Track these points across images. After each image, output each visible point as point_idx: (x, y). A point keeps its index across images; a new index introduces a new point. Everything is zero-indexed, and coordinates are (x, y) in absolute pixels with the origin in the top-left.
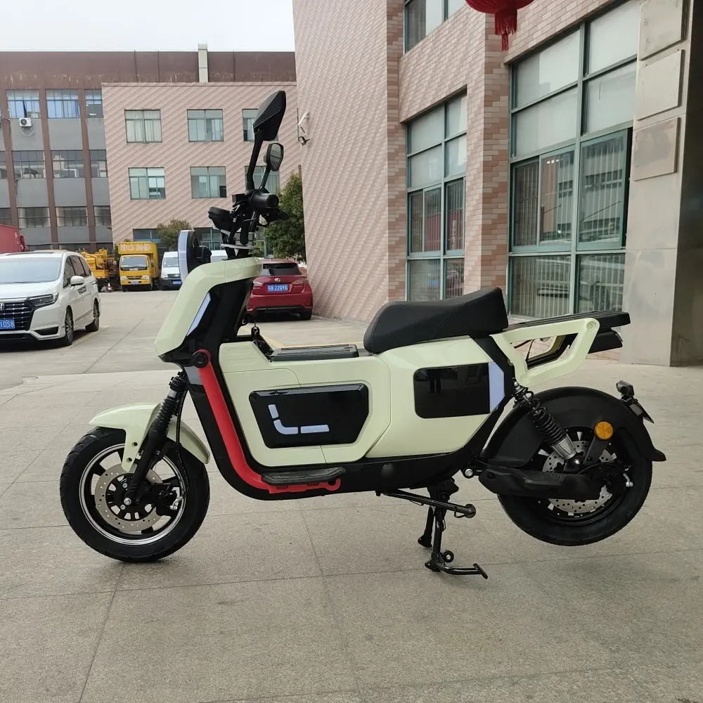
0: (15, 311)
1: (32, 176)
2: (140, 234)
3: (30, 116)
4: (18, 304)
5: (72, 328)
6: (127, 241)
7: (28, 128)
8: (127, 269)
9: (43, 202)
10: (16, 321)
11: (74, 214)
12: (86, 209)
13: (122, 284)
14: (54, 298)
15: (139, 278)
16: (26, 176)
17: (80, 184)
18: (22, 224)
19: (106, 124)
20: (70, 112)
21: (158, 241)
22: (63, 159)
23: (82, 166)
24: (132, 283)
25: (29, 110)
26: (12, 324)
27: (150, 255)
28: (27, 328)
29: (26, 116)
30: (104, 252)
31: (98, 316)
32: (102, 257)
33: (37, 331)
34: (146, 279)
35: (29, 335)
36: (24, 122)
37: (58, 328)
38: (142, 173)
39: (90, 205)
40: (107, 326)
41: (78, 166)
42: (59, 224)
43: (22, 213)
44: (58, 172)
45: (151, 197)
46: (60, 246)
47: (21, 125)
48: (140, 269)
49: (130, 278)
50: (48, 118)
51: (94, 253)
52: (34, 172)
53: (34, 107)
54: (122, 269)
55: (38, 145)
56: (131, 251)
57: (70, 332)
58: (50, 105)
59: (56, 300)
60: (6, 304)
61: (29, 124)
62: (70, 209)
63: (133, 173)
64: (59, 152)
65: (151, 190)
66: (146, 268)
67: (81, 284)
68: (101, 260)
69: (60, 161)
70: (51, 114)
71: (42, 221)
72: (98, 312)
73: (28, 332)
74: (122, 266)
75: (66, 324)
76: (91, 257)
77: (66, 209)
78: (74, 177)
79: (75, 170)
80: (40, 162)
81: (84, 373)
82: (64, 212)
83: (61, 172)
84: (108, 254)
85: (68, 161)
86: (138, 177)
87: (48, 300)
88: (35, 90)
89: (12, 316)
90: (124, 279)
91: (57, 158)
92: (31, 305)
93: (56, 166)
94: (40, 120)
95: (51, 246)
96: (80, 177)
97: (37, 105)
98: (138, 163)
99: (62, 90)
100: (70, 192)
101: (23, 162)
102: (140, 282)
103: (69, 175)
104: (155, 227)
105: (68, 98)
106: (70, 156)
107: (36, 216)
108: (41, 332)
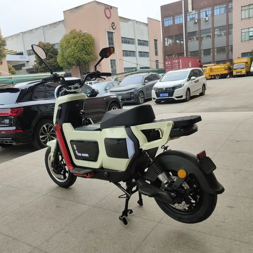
0: (169, 90)
1: (207, 38)
2: (244, 55)
3: (208, 16)
4: (170, 88)
5: (190, 96)
6: (239, 58)
7: (207, 21)
8: (236, 69)
9: (210, 47)
10: (169, 94)
11: (221, 50)
12: (226, 47)
13: (234, 75)
14: (182, 85)
15: (241, 72)
16: (205, 38)
17: (224, 38)
18: (202, 56)
19: (233, 14)
20: (222, 11)
21: (251, 57)
22: (218, 30)
23: (225, 31)
24: (238, 74)
25: (207, 14)
26: (167, 95)
27: (247, 63)
28: (172, 96)
29: (206, 17)
30: (228, 63)
31: (205, 90)
32: (228, 65)
33: (176, 97)
34: (244, 72)
35: (173, 98)
36: (205, 19)
37: (183, 96)
38: (247, 30)
39: (228, 45)
40: (209, 93)
41: (224, 31)
42: (215, 54)
43: (202, 52)
44: (216, 35)
45: (250, 39)
46: (215, 62)
47: (204, 20)
48: (242, 68)
49: (237, 72)
50: (214, 15)
51: (224, 64)
52: (208, 36)
53: (209, 13)
54: (234, 69)
55: (210, 26)
56: (239, 62)
57: (188, 97)
58: (215, 11)
59: (183, 86)
60: (166, 88)
61: (207, 19)
62: (220, 48)
63: (243, 31)
64: (217, 27)
65: (250, 37)
66: (244, 68)
67: (195, 79)
68: (227, 66)
69: (217, 31)
70: (215, 14)
71: (209, 54)
72: (205, 89)
73: (172, 97)
74: (234, 68)
75: (186, 94)
76: (223, 65)
77: (218, 48)
78: (222, 36)
79: (223, 33)
80: (210, 32)
81: (179, 113)
82: (218, 49)
83: (217, 35)
84: (230, 64)
85: (220, 30)
86: (245, 32)
87: (180, 86)
88: (210, 6)
89: (168, 92)
90: (234, 73)
91: (216, 30)
92: (174, 88)
93: (216, 33)
94: (211, 17)
95: (212, 63)
96: (225, 35)
97: (210, 12)
98: (246, 27)
99: (220, 4)
100: (220, 42)
101: (204, 34)
102: (241, 74)
103: (221, 35)
104: (251, 51)
105: (222, 6)
106: (221, 28)
107: (207, 52)
108: (177, 97)
